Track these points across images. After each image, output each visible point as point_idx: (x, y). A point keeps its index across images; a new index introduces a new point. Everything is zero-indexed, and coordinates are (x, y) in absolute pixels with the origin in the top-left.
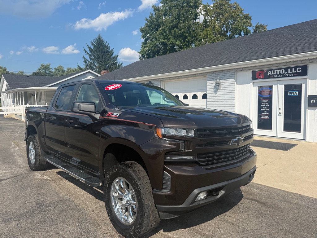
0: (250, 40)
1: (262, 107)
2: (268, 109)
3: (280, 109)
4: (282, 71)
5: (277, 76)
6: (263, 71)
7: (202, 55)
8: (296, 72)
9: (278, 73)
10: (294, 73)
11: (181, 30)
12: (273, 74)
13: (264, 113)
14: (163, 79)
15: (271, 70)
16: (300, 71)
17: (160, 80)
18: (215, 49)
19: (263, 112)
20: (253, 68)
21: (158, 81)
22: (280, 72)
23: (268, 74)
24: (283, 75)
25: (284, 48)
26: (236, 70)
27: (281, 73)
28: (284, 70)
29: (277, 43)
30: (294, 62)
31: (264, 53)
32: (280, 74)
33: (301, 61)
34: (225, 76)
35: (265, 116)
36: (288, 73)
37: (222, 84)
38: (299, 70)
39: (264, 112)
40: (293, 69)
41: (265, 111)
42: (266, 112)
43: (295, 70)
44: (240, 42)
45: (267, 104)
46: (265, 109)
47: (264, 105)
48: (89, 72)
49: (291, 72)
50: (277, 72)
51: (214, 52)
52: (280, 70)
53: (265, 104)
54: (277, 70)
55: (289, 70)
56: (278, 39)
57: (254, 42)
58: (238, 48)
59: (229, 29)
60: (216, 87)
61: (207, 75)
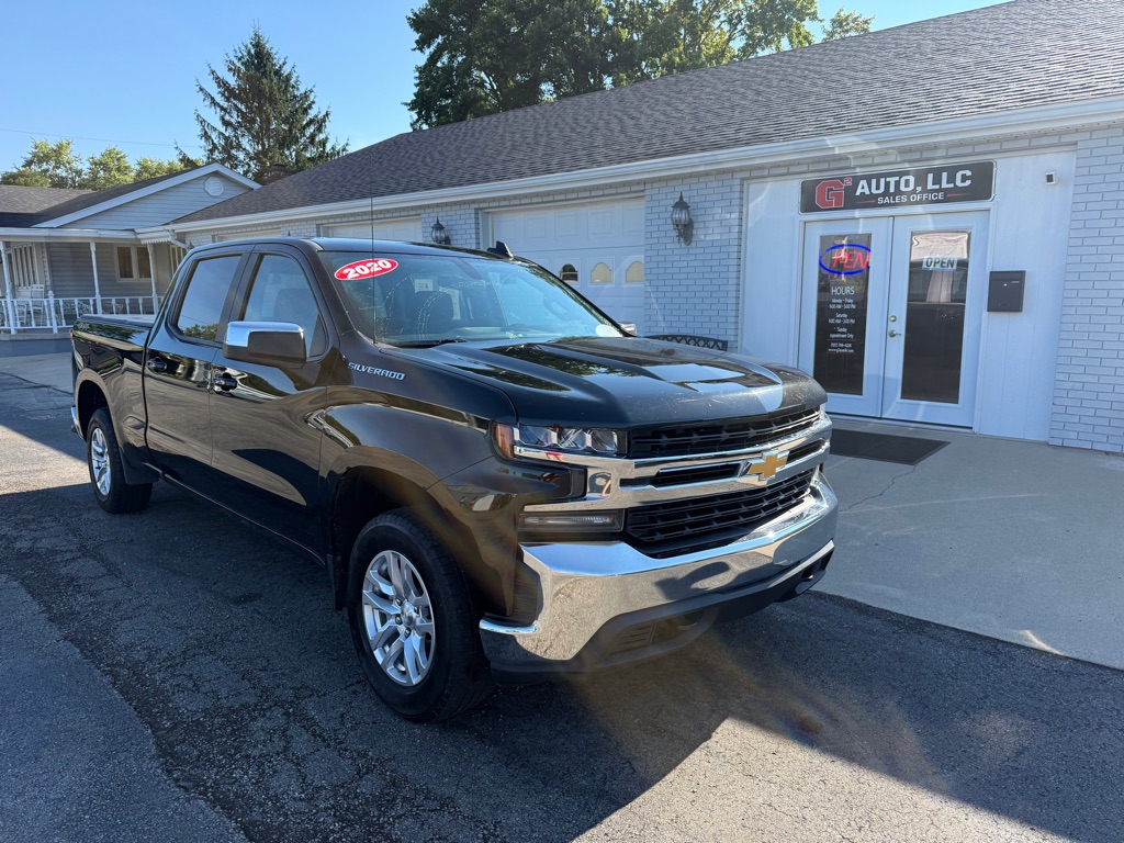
1: (833, 313)
2: (853, 321)
3: (893, 319)
4: (907, 182)
5: (887, 200)
7: (633, 118)
8: (952, 185)
9: (892, 190)
10: (946, 191)
12: (874, 191)
13: (836, 332)
14: (486, 204)
15: (869, 178)
16: (968, 182)
17: (477, 206)
19: (834, 328)
20: (804, 168)
21: (467, 211)
22: (897, 184)
23: (858, 193)
24: (908, 198)
25: (916, 96)
26: (747, 175)
27: (902, 188)
28: (912, 179)
29: (897, 78)
30: (947, 146)
32: (898, 191)
33: (973, 143)
34: (709, 198)
35: (842, 345)
36: (925, 190)
37: (695, 225)
38: (964, 178)
39: (840, 330)
40: (945, 175)
41: (842, 325)
42: (845, 330)
43: (951, 179)
45: (851, 301)
46: (842, 318)
47: (839, 307)
48: (216, 174)
49: (938, 187)
50: (887, 185)
52: (897, 178)
54: (888, 179)
55: (930, 176)
58: (759, 93)
59: (739, 27)
60: (676, 239)
61: (643, 191)
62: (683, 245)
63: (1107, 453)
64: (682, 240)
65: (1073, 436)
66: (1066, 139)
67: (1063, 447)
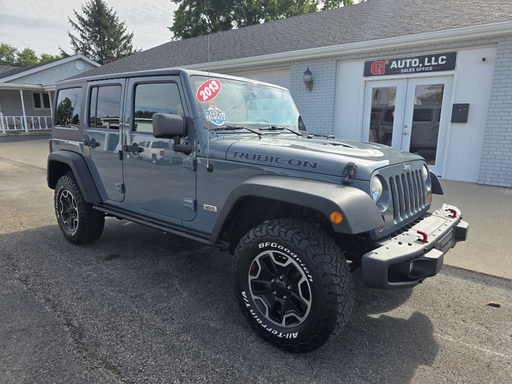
3: (406, 127)
4: (415, 62)
5: (405, 70)
6: (384, 61)
8: (436, 63)
9: (408, 66)
10: (434, 66)
12: (399, 66)
15: (397, 60)
16: (444, 62)
20: (367, 55)
22: (411, 63)
23: (391, 67)
24: (416, 70)
26: (339, 58)
27: (413, 65)
28: (418, 60)
30: (435, 44)
31: (385, 30)
32: (411, 66)
33: (448, 43)
36: (423, 66)
37: (314, 82)
38: (442, 60)
40: (433, 59)
43: (436, 61)
48: (80, 59)
49: (430, 64)
50: (406, 63)
54: (406, 61)
55: (426, 59)
60: (305, 89)
61: (289, 66)
62: (308, 92)
63: (505, 187)
64: (308, 89)
65: (489, 179)
66: (492, 41)
67: (484, 185)
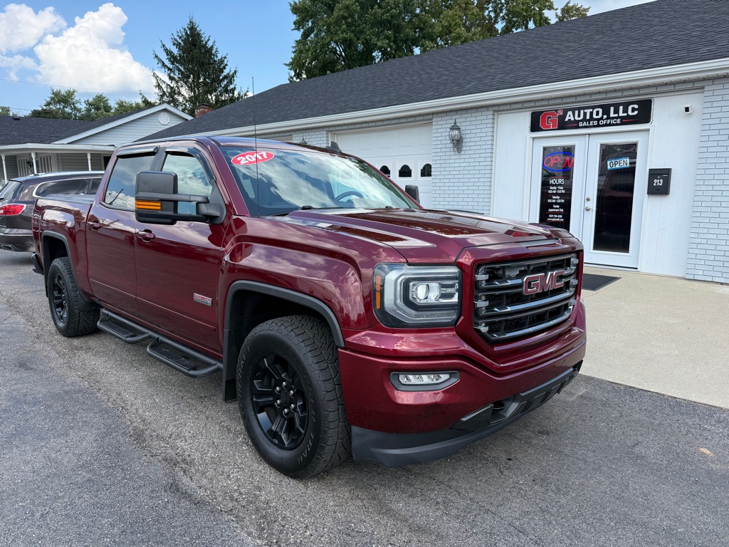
0: (537, 39)
1: (550, 196)
2: (563, 201)
3: (588, 200)
4: (597, 114)
5: (585, 124)
6: (556, 111)
7: (427, 73)
8: (625, 114)
9: (588, 117)
10: (622, 118)
11: (389, 11)
12: (577, 118)
13: (552, 208)
14: (333, 129)
15: (573, 110)
16: (636, 112)
17: (327, 129)
18: (458, 59)
19: (551, 206)
20: (533, 104)
21: (322, 133)
22: (591, 113)
23: (566, 120)
24: (598, 123)
25: (605, 58)
26: (497, 108)
27: (595, 116)
28: (600, 110)
29: (595, 46)
30: (622, 90)
31: (559, 70)
32: (592, 118)
33: (639, 88)
34: (473, 123)
35: (556, 216)
36: (609, 118)
37: (464, 140)
38: (633, 110)
39: (555, 207)
40: (621, 108)
41: (556, 204)
42: (558, 207)
43: (625, 111)
44: (515, 43)
45: (562, 188)
46: (556, 199)
47: (554, 192)
48: (165, 110)
49: (616, 115)
50: (585, 114)
51: (455, 67)
52: (591, 110)
53: (557, 189)
54: (585, 111)
55: (612, 109)
56: (598, 37)
57: (545, 43)
58: (507, 57)
59: (501, 15)
60: (452, 149)
61: (431, 119)
62: (457, 153)
63: (722, 284)
64: (455, 149)
65: (701, 273)
66: (697, 85)
67: (694, 280)
